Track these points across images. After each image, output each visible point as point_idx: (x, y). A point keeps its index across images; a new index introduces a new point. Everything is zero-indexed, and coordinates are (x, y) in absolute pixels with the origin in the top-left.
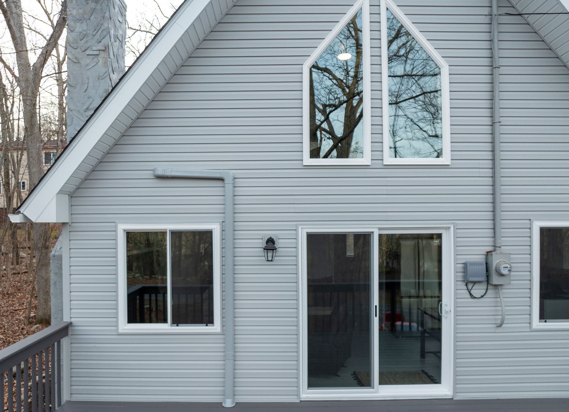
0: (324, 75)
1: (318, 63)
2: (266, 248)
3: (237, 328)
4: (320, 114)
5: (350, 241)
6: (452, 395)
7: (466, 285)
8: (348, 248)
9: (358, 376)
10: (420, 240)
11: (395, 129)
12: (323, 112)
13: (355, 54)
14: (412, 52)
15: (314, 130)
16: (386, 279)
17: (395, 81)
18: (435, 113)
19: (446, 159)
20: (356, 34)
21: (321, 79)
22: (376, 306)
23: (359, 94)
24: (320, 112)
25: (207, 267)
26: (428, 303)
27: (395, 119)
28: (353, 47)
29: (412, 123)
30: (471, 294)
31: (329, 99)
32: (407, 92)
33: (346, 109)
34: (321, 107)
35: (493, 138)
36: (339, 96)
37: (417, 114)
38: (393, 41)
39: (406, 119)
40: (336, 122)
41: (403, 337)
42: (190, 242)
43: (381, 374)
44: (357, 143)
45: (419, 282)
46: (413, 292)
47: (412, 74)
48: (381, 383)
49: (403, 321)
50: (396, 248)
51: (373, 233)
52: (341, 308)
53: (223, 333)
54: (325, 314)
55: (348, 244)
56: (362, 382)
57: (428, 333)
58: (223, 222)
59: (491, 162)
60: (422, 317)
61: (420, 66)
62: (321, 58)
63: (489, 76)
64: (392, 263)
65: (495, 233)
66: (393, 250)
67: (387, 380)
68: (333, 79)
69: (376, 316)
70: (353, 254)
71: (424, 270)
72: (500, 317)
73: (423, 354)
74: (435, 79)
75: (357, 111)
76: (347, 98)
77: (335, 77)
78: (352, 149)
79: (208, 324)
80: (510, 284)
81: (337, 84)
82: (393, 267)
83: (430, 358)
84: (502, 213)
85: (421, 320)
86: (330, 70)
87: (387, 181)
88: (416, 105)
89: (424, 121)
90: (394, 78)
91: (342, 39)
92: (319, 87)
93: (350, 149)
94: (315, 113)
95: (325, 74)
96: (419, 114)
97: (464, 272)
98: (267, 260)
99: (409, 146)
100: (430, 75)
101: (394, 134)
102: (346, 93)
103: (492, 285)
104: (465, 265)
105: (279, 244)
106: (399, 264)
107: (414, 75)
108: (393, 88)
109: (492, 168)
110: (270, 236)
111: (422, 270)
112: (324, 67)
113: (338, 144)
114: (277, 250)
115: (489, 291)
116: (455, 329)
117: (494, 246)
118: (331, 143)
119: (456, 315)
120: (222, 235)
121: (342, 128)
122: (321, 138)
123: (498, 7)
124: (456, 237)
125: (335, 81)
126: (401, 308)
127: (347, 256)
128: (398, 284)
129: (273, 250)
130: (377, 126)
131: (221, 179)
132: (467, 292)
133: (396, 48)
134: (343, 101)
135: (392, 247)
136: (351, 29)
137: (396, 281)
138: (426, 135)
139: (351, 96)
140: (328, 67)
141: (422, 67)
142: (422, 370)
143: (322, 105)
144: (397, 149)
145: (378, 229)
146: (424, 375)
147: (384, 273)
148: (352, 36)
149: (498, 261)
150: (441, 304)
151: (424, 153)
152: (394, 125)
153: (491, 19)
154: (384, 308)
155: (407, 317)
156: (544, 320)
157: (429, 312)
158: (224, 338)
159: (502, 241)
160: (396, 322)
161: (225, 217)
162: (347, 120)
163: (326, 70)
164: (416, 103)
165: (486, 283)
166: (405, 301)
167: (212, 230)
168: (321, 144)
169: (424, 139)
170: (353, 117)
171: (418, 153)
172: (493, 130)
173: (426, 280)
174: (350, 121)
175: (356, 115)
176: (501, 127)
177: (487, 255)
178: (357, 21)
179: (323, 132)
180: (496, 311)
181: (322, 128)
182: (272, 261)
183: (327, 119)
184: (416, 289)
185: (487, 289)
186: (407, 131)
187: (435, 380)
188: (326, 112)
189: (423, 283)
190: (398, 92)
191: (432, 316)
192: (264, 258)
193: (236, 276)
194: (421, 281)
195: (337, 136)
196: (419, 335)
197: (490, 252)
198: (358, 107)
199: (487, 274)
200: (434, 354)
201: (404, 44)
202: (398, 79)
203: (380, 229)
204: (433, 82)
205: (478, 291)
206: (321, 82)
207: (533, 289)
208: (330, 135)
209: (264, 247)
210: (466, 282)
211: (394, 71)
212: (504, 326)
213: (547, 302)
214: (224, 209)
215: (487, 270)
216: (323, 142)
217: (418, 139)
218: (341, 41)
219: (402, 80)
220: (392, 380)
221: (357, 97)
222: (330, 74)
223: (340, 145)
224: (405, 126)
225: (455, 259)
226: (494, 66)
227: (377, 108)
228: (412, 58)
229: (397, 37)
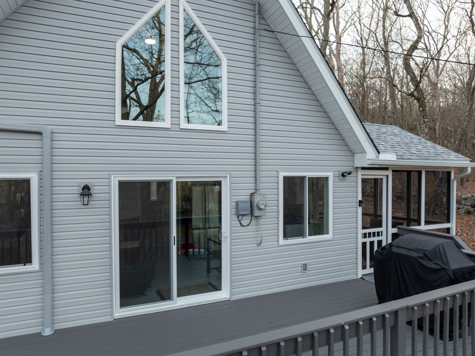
0: (133, 55)
1: (128, 45)
2: (82, 194)
3: (54, 264)
4: (129, 86)
5: (154, 188)
6: (229, 297)
7: (238, 217)
8: (152, 194)
9: (161, 293)
10: (206, 186)
11: (188, 104)
12: (132, 84)
13: (158, 41)
14: (200, 46)
15: (125, 98)
16: (182, 216)
17: (188, 67)
18: (216, 94)
19: (224, 127)
20: (160, 26)
21: (130, 58)
22: (174, 237)
23: (161, 73)
24: (129, 84)
25: (23, 215)
26: (212, 232)
27: (188, 96)
28: (157, 36)
29: (200, 99)
30: (241, 224)
31: (137, 75)
32: (197, 76)
33: (151, 83)
34: (130, 80)
35: (255, 114)
36: (145, 73)
37: (204, 94)
38: (188, 36)
39: (196, 97)
40: (143, 93)
41: (194, 259)
42: (6, 192)
43: (178, 289)
44: (159, 111)
45: (205, 218)
46: (201, 225)
47: (201, 63)
48: (178, 296)
49: (194, 248)
50: (188, 193)
51: (172, 180)
52: (147, 242)
53: (41, 270)
54: (133, 247)
55: (152, 191)
56: (164, 297)
57: (212, 254)
58: (40, 171)
59: (253, 131)
60: (208, 243)
61: (207, 58)
62: (131, 40)
63: (253, 71)
64: (186, 206)
65: (256, 180)
66: (187, 195)
67: (183, 293)
68: (140, 59)
69: (174, 245)
70: (156, 198)
71: (209, 209)
72: (260, 238)
73: (209, 271)
74: (217, 69)
75: (159, 86)
76: (151, 75)
77: (142, 58)
78: (155, 116)
79: (26, 264)
80: (266, 215)
81: (143, 63)
82: (186, 208)
83: (213, 273)
84: (261, 166)
85: (207, 246)
86: (138, 51)
87: (183, 141)
88: (203, 87)
89: (208, 99)
90: (187, 64)
91: (148, 28)
92: (129, 64)
93: (153, 116)
94: (125, 84)
95: (134, 53)
96: (205, 94)
97: (236, 208)
98: (83, 204)
99: (198, 117)
100: (213, 66)
101: (187, 107)
102: (150, 71)
103: (254, 216)
104: (237, 203)
105: (94, 190)
106: (191, 205)
107: (202, 64)
108: (187, 72)
109: (254, 135)
110: (86, 183)
111: (207, 210)
112: (133, 48)
113: (144, 111)
114: (92, 195)
115: (252, 221)
116: (231, 249)
117: (256, 189)
118: (138, 110)
119: (231, 239)
120: (40, 183)
121: (148, 99)
122: (130, 105)
123: (260, 23)
124: (231, 183)
125: (142, 61)
126: (193, 238)
127: (151, 200)
128: (191, 220)
129: (89, 195)
130: (175, 98)
131: (40, 133)
132: (238, 222)
133: (189, 41)
134: (148, 77)
135: (186, 193)
136: (156, 22)
137: (189, 217)
138: (210, 110)
139: (154, 75)
140: (136, 49)
141: (208, 59)
142: (208, 282)
143: (131, 78)
144: (190, 118)
145: (176, 177)
146: (210, 286)
147: (180, 212)
148: (156, 27)
149: (258, 200)
150: (221, 232)
151: (208, 123)
152: (187, 100)
153: (255, 31)
154: (180, 240)
155: (196, 245)
156: (286, 239)
157: (212, 238)
158: (43, 275)
159: (261, 186)
160: (189, 249)
161: (42, 167)
162: (152, 92)
163: (134, 51)
164: (203, 86)
165: (250, 215)
166: (196, 232)
167: (30, 178)
168: (130, 110)
169: (208, 113)
170: (156, 91)
171: (204, 123)
172: (255, 108)
173: (210, 216)
174: (154, 94)
175: (158, 90)
176: (261, 107)
177: (251, 195)
178: (160, 16)
179: (131, 101)
180: (257, 234)
181: (131, 97)
182: (87, 205)
183: (135, 90)
184: (203, 223)
185: (251, 220)
186: (196, 106)
187: (218, 288)
188: (134, 85)
189: (208, 218)
190: (191, 75)
191: (214, 242)
192: (80, 203)
193: (54, 219)
194: (207, 216)
195: (143, 105)
196: (206, 256)
197: (253, 193)
198: (160, 83)
199: (251, 209)
200: (217, 269)
201: (195, 40)
202: (191, 65)
203: (177, 177)
204: (215, 71)
205: (245, 221)
206: (130, 60)
207: (279, 218)
208: (138, 103)
209: (80, 193)
210: (238, 215)
211: (187, 59)
212: (262, 244)
213: (288, 226)
214: (42, 159)
215: (251, 206)
216: (132, 109)
217: (204, 112)
218: (147, 30)
219: (193, 67)
220: (187, 292)
221: (160, 76)
222: (138, 55)
223: (145, 112)
224: (195, 101)
225: (231, 199)
226: (257, 64)
227: (175, 84)
228: (201, 51)
229: (190, 33)
